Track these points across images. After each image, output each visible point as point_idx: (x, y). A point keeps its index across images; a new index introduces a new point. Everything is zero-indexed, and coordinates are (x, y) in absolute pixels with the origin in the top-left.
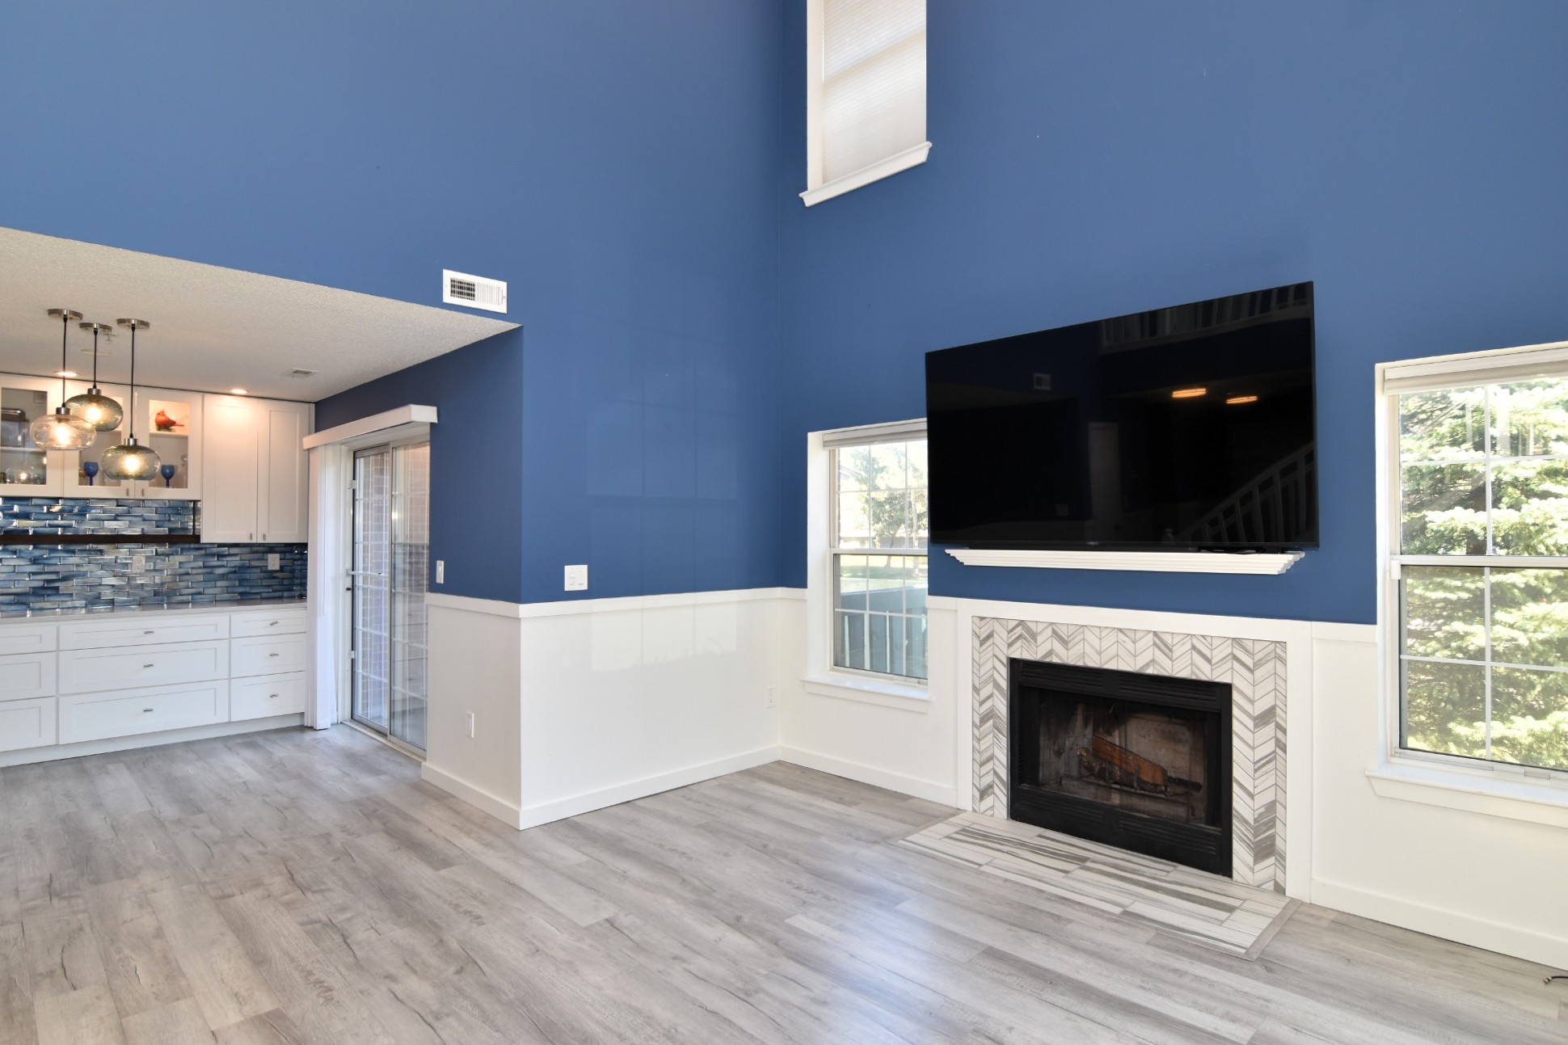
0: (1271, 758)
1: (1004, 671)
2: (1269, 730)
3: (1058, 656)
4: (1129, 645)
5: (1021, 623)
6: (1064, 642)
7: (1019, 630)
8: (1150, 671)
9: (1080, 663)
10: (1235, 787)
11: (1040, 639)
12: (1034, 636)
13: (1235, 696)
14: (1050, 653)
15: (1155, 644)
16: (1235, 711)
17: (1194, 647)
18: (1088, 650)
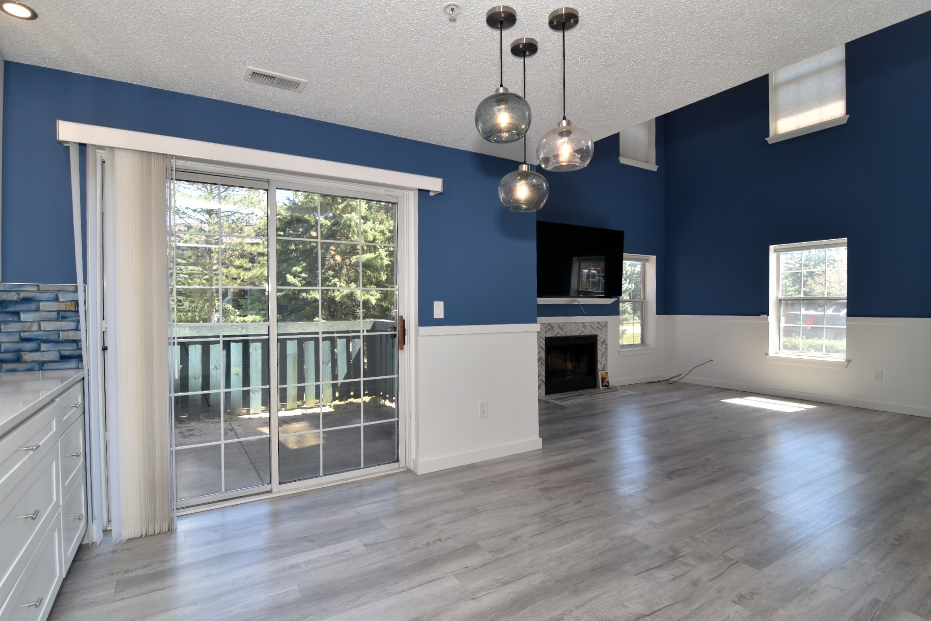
0: (604, 353)
1: (544, 342)
2: (604, 345)
3: (560, 334)
4: (577, 327)
5: (549, 324)
6: (562, 329)
7: (549, 327)
8: (582, 334)
9: (566, 335)
10: (598, 363)
11: (555, 329)
12: (553, 328)
13: (599, 338)
14: (558, 333)
15: (583, 326)
16: (598, 342)
17: (591, 326)
18: (568, 331)
